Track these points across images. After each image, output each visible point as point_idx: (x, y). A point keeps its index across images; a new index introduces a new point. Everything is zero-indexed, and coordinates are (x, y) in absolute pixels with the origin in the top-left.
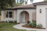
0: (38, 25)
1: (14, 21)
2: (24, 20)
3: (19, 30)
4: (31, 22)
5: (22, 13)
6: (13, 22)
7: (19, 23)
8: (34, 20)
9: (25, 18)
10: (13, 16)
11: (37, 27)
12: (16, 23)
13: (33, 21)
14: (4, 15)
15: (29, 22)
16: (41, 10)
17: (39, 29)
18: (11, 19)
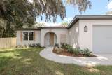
10: (35, 38)
18: (32, 42)
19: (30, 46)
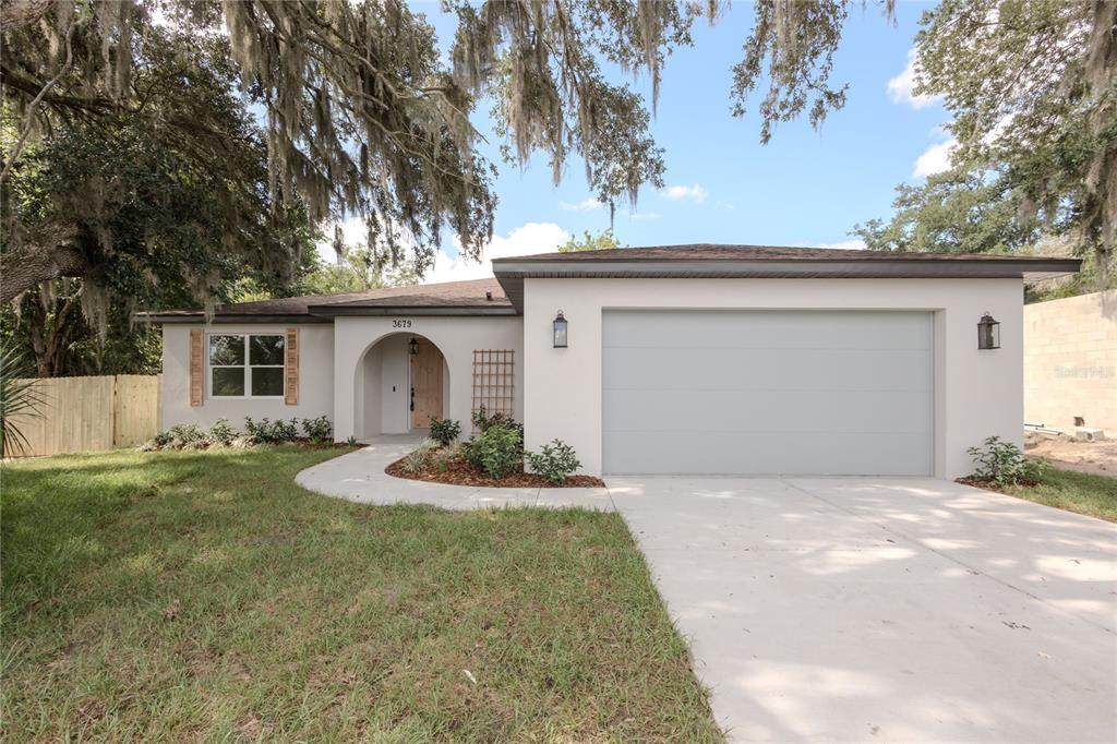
0: (539, 452)
1: (307, 426)
2: (398, 414)
3: (370, 508)
4: (468, 431)
5: (380, 351)
6: (290, 434)
7: (354, 445)
8: (489, 416)
9: (403, 397)
10: (294, 381)
11: (528, 469)
12: (320, 440)
13: (482, 423)
14: (195, 368)
15: (444, 433)
16: (560, 319)
17: (552, 484)
18: (271, 410)
19: (262, 437)
